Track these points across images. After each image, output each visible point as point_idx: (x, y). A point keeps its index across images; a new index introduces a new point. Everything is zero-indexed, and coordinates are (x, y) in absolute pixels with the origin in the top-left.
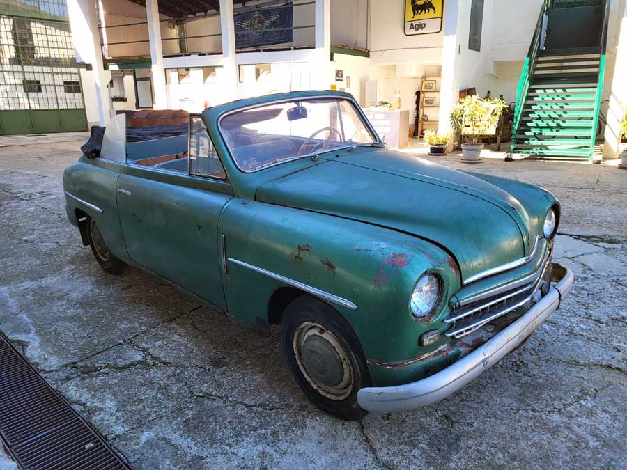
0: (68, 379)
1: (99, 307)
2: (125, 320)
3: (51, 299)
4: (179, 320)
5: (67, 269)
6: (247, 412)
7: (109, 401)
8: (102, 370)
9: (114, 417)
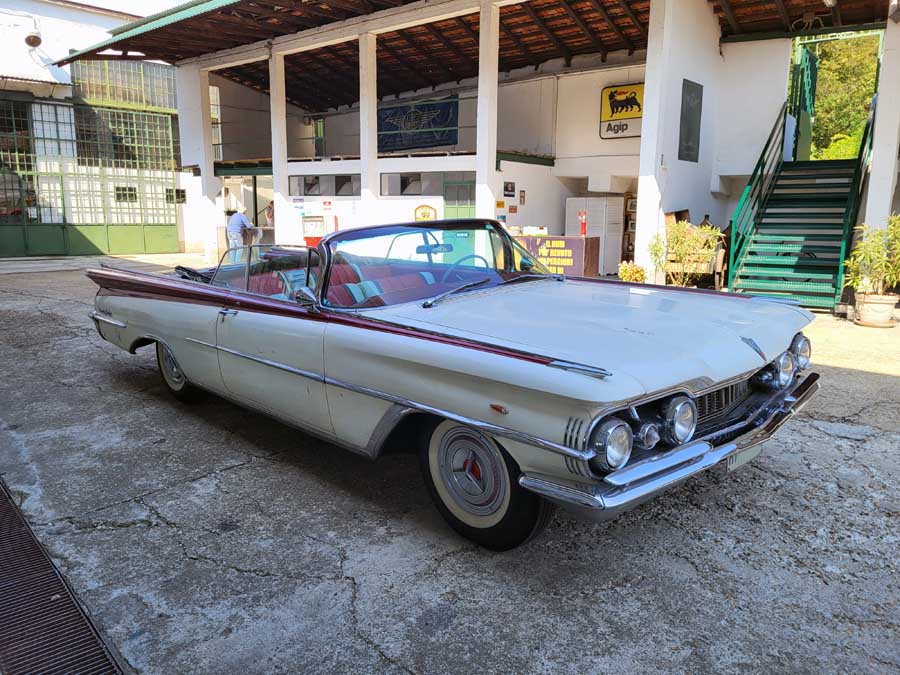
0: (59, 533)
1: (120, 461)
2: (142, 476)
3: (70, 450)
4: (204, 480)
5: (98, 418)
6: (237, 577)
7: (93, 557)
8: (99, 527)
9: (92, 573)
